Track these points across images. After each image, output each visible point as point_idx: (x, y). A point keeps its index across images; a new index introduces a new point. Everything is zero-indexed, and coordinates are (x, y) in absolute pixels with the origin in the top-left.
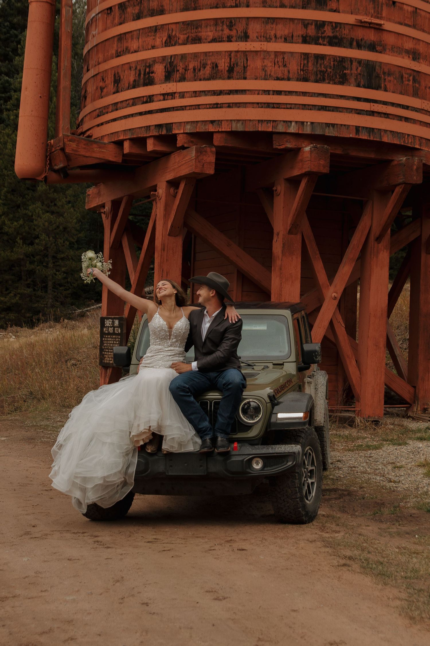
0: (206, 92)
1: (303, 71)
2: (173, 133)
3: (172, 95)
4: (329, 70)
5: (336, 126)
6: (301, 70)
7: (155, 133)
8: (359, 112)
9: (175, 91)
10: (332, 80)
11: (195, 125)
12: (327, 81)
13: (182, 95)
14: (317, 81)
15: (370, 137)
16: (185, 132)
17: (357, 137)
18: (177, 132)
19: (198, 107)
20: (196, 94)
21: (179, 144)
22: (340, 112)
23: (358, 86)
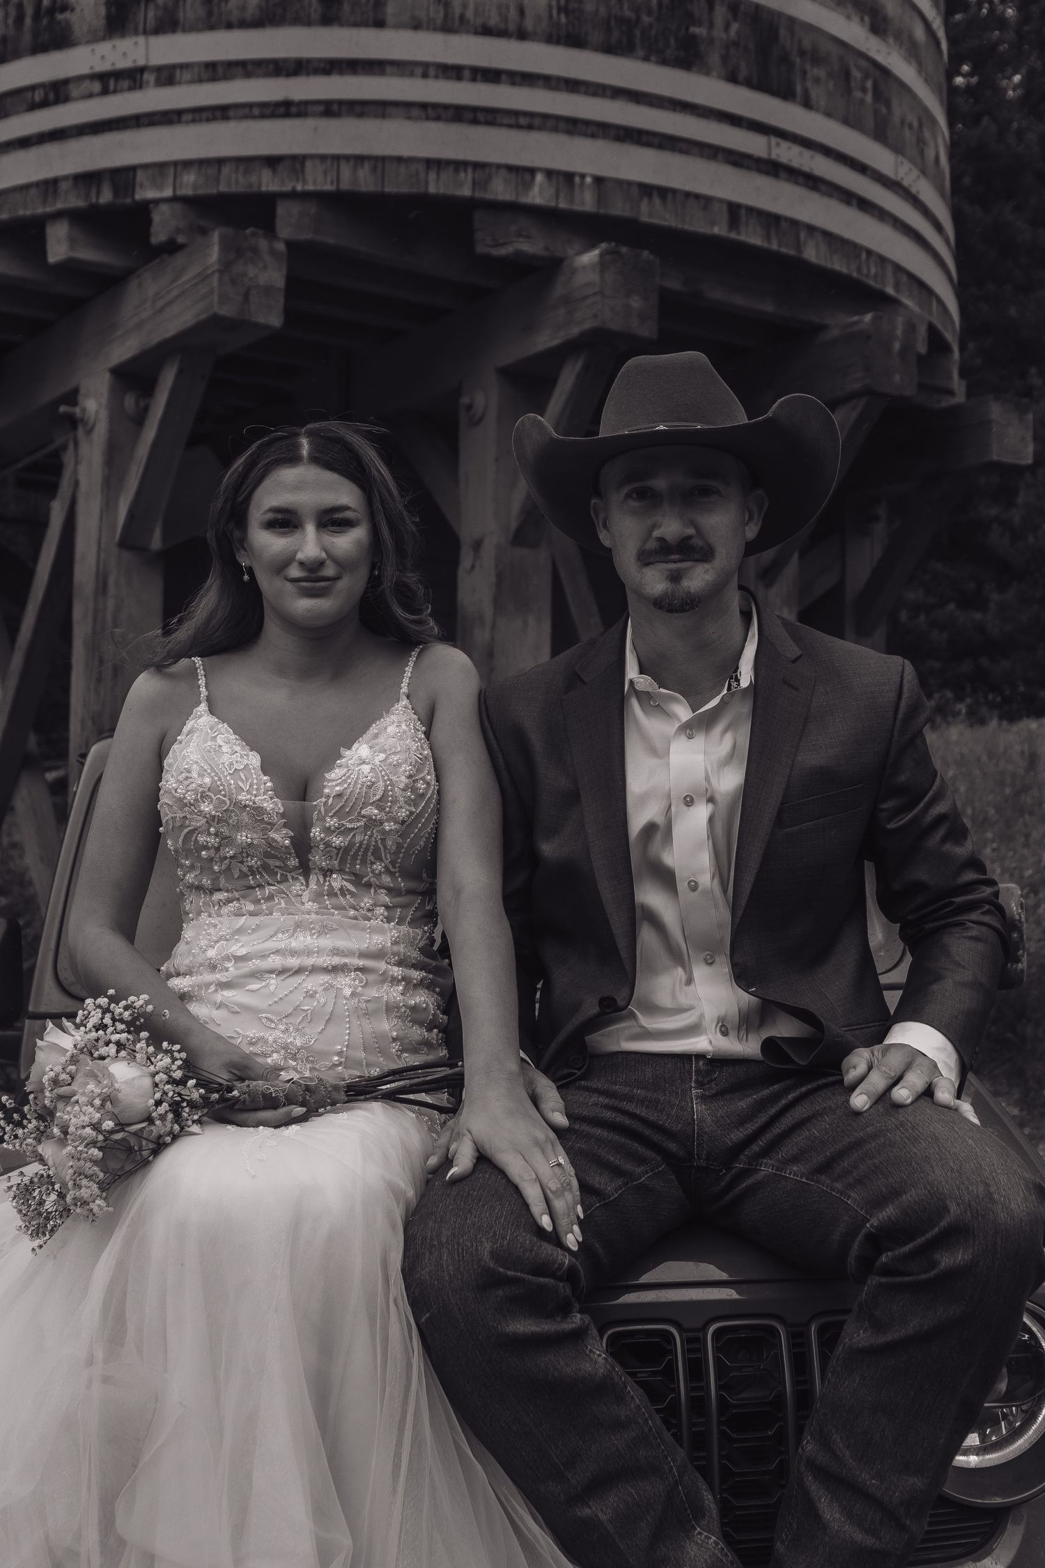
0: (250, 67)
1: (567, 13)
2: (138, 197)
3: (133, 78)
4: (646, 19)
5: (670, 196)
6: (560, 10)
7: (75, 201)
8: (737, 159)
9: (141, 62)
10: (655, 53)
11: (212, 171)
12: (641, 53)
13: (168, 75)
14: (609, 49)
15: (769, 242)
16: (179, 193)
17: (733, 235)
18: (151, 194)
19: (221, 113)
20: (214, 71)
21: (159, 235)
22: (681, 151)
23: (732, 78)
